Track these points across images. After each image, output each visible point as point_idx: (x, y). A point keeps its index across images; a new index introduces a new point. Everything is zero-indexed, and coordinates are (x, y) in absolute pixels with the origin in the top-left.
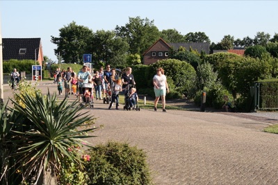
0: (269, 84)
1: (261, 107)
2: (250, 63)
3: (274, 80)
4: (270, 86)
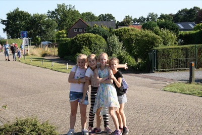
0: (163, 50)
3: (166, 47)
4: (164, 52)
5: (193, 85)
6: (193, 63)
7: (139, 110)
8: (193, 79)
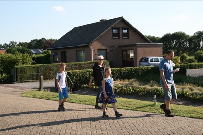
0: (21, 68)
1: (17, 80)
2: (10, 57)
3: (23, 66)
5: (42, 91)
6: (42, 77)
7: (4, 110)
8: (42, 88)
